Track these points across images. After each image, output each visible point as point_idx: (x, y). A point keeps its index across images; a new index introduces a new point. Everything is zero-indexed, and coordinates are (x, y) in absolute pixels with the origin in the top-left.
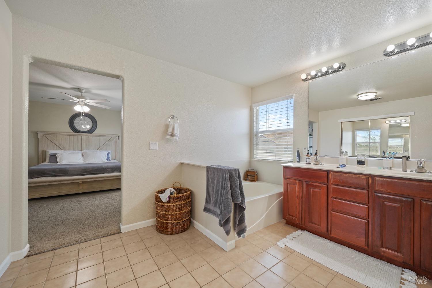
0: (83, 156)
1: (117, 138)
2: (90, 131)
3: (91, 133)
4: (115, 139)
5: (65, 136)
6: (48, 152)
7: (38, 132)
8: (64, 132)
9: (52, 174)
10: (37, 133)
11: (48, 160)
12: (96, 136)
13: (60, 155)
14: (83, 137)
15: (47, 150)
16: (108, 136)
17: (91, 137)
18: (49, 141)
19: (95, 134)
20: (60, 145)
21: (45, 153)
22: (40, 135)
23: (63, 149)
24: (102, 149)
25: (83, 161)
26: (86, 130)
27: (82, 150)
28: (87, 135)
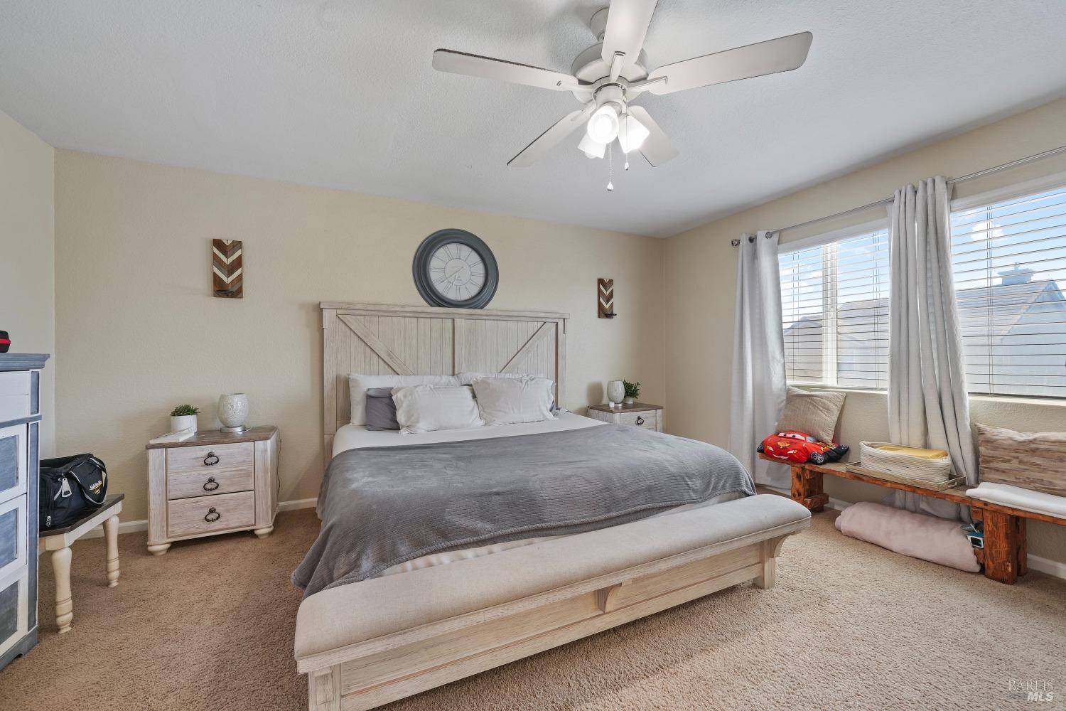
0: (474, 397)
1: (561, 324)
2: (477, 302)
3: (482, 308)
4: (555, 327)
5: (402, 320)
6: (356, 381)
7: (322, 306)
8: (403, 306)
9: (475, 532)
10: (319, 310)
11: (358, 413)
12: (498, 317)
13: (405, 396)
14: (458, 322)
15: (354, 376)
16: (534, 319)
18: (357, 339)
19: (492, 314)
20: (389, 355)
21: (345, 385)
22: (328, 316)
23: (398, 371)
24: (516, 370)
25: (482, 422)
26: (465, 296)
27: (456, 372)
28: (469, 317)
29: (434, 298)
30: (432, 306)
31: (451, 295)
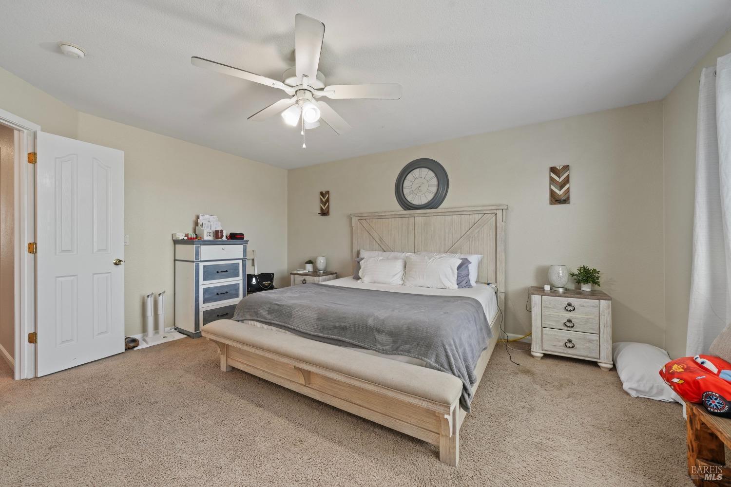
1: (499, 213)
2: (434, 204)
3: (436, 208)
4: (494, 218)
5: (387, 220)
7: (351, 216)
8: (385, 212)
12: (446, 214)
13: (364, 263)
14: (418, 219)
16: (473, 212)
17: (436, 219)
18: (367, 232)
19: (443, 211)
20: (381, 240)
22: (355, 220)
23: (385, 249)
24: (459, 251)
25: (401, 282)
26: (424, 201)
27: (416, 251)
28: (424, 215)
29: (407, 205)
30: (405, 210)
31: (416, 202)
